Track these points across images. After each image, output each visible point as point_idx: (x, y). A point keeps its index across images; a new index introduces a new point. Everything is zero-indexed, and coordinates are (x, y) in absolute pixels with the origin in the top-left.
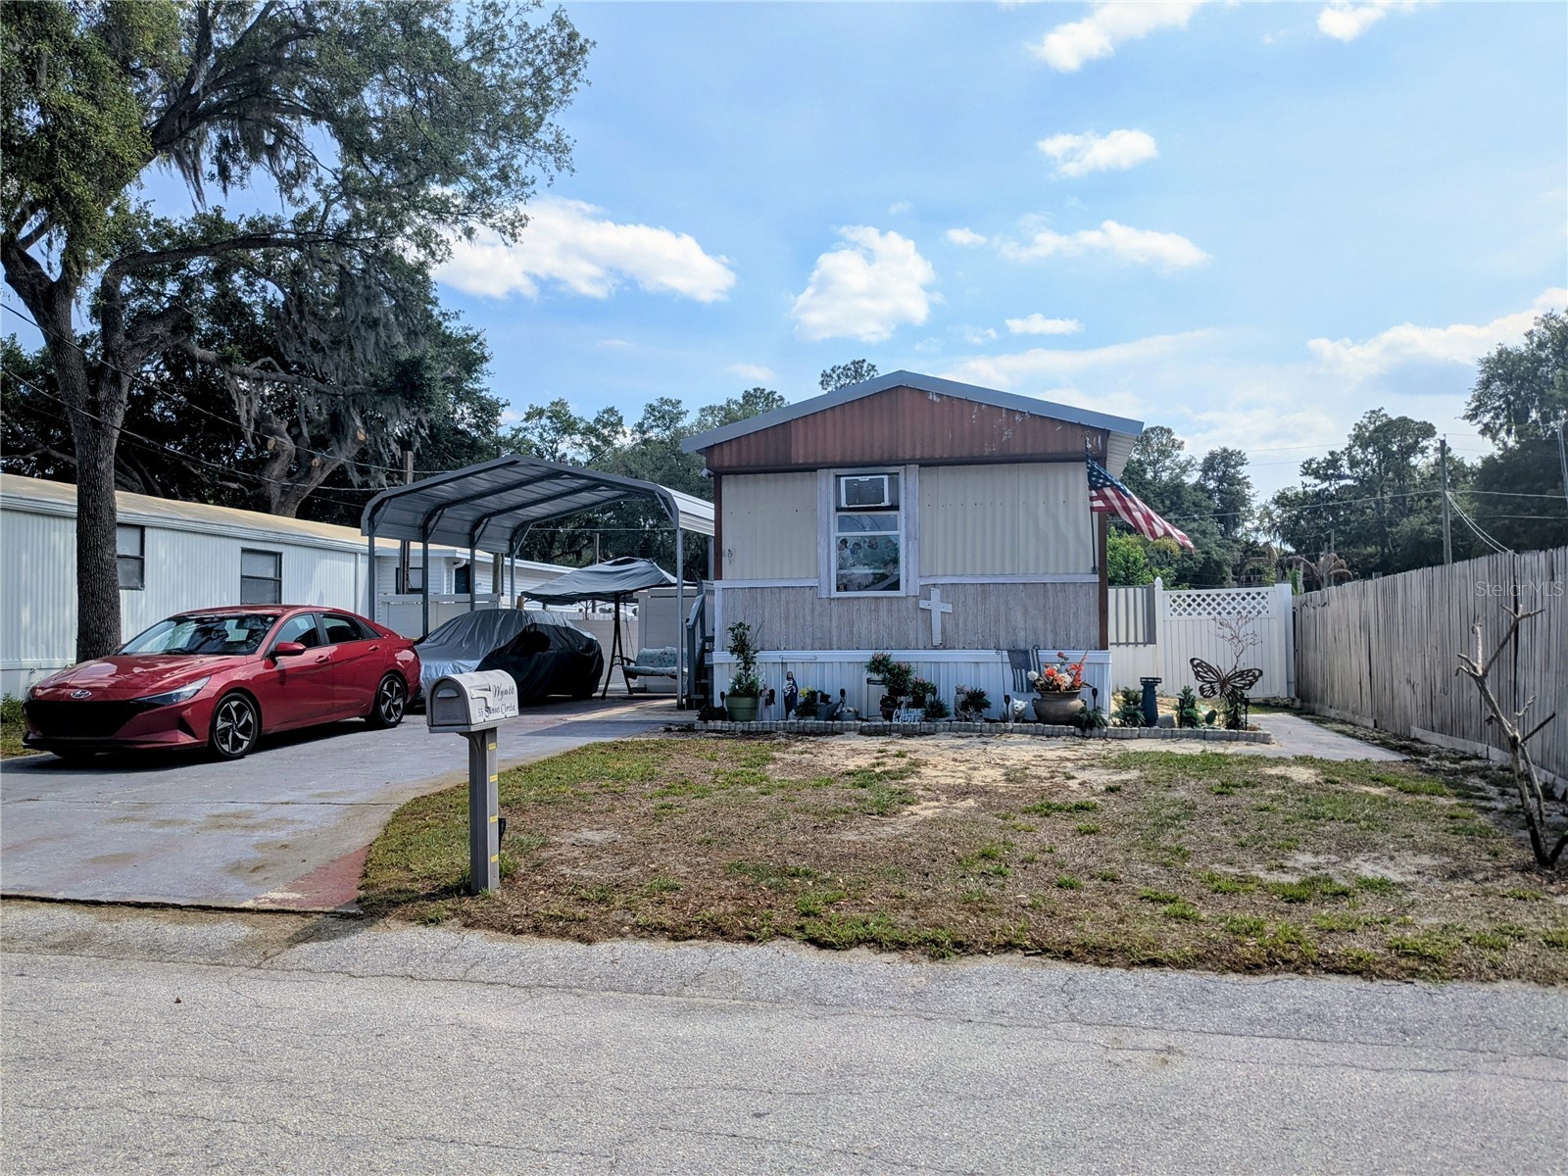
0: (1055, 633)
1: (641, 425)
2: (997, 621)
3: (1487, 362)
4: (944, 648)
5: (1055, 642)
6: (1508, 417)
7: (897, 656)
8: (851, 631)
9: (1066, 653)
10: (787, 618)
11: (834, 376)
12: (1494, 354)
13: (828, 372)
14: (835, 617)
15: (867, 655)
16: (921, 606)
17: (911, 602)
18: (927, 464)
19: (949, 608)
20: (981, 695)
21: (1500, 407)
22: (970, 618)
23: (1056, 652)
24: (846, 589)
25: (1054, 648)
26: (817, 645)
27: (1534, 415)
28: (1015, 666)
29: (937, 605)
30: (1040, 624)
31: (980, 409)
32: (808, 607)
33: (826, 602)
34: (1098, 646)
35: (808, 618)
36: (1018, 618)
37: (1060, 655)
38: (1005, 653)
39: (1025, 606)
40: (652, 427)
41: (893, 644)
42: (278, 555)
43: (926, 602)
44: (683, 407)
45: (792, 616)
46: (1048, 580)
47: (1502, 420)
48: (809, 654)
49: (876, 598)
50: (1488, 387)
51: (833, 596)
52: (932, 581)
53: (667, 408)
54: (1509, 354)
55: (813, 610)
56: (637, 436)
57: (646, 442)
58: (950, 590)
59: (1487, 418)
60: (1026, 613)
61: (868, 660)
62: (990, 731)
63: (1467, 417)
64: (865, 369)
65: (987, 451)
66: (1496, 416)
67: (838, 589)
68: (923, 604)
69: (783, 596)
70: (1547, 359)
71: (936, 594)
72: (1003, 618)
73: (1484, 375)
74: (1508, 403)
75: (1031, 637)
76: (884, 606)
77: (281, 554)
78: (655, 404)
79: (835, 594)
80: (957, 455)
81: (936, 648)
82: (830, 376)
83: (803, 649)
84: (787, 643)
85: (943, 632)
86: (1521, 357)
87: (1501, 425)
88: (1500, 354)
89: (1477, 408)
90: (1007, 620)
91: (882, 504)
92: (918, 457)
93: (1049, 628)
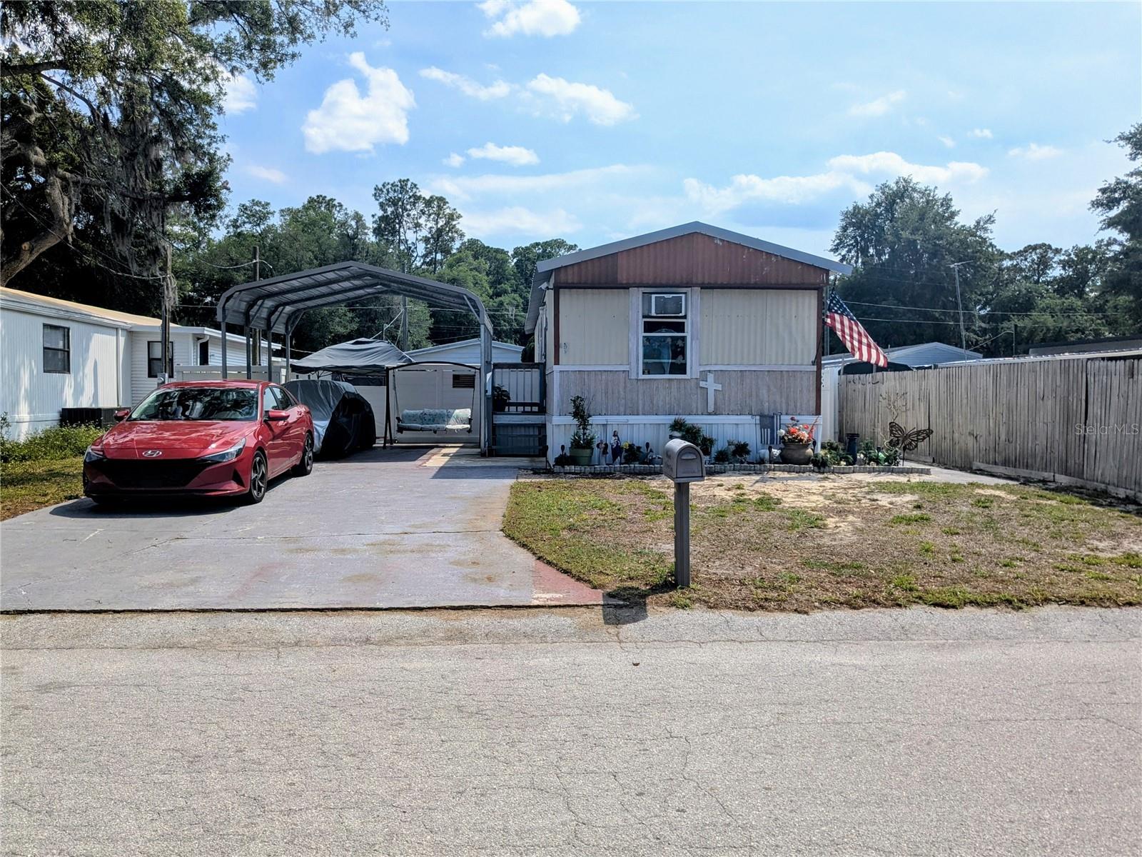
0: (788, 404)
1: (236, 221)
2: (751, 396)
3: (846, 213)
4: (715, 414)
5: (787, 410)
6: (857, 252)
7: (690, 420)
8: (652, 402)
9: (796, 418)
10: (606, 393)
11: (385, 190)
12: (851, 208)
13: (380, 186)
14: (641, 391)
15: (671, 419)
16: (701, 385)
17: (693, 383)
18: (704, 287)
19: (719, 387)
20: (745, 445)
21: (852, 244)
22: (733, 394)
23: (790, 417)
24: (649, 373)
25: (787, 414)
26: (628, 412)
27: (871, 251)
28: (763, 426)
29: (711, 385)
30: (778, 398)
31: (749, 252)
32: (622, 384)
33: (635, 382)
34: (814, 412)
35: (622, 393)
36: (764, 392)
37: (792, 419)
38: (758, 418)
39: (768, 387)
40: (244, 223)
41: (680, 411)
42: (66, 331)
43: (704, 383)
44: (271, 209)
45: (610, 391)
46: (784, 368)
47: (853, 253)
48: (622, 418)
49: (669, 379)
50: (845, 231)
51: (640, 378)
52: (708, 368)
53: (257, 208)
54: (859, 209)
55: (625, 387)
56: (231, 229)
57: (240, 234)
58: (720, 375)
59: (844, 252)
60: (769, 390)
61: (671, 422)
62: (760, 470)
63: (831, 250)
64: (409, 186)
65: (753, 281)
66: (849, 251)
67: (644, 373)
68: (702, 384)
69: (604, 377)
70: (881, 214)
71: (711, 377)
72: (754, 394)
73: (844, 223)
74: (856, 241)
75: (772, 407)
76: (675, 384)
77: (69, 329)
78: (248, 204)
79: (642, 376)
80: (732, 282)
81: (710, 414)
82: (381, 190)
83: (618, 415)
84: (607, 410)
85: (715, 404)
86: (867, 212)
87: (853, 257)
88: (855, 208)
89: (838, 245)
90: (757, 396)
91: (680, 315)
92: (699, 282)
93: (784, 401)
